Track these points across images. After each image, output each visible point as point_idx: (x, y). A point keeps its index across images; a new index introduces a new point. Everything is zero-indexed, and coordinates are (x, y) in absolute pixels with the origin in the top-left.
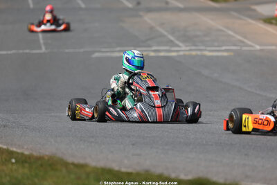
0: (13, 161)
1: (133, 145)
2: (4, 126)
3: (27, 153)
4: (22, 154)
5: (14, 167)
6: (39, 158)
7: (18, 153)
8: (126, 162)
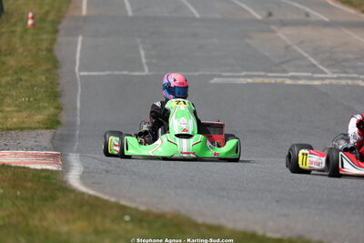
0: (127, 218)
1: (277, 202)
2: (107, 172)
3: (142, 208)
4: (137, 210)
5: (130, 226)
6: (160, 216)
7: (131, 208)
8: (271, 224)
